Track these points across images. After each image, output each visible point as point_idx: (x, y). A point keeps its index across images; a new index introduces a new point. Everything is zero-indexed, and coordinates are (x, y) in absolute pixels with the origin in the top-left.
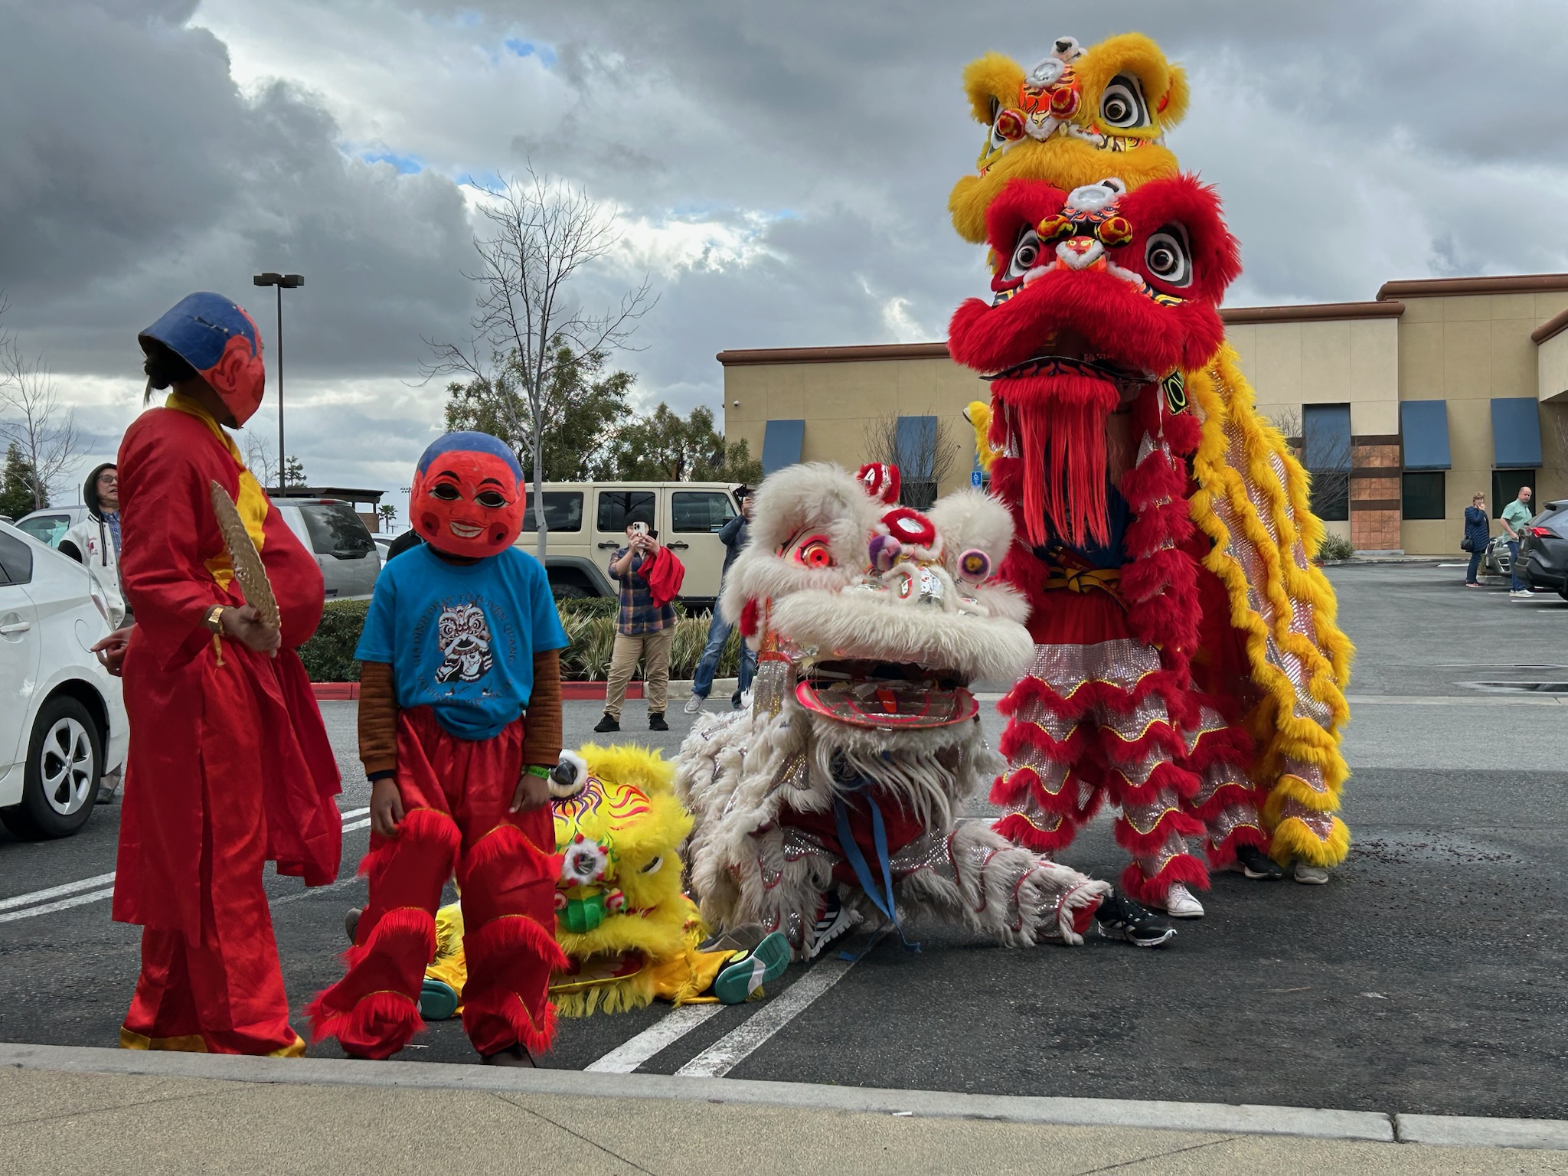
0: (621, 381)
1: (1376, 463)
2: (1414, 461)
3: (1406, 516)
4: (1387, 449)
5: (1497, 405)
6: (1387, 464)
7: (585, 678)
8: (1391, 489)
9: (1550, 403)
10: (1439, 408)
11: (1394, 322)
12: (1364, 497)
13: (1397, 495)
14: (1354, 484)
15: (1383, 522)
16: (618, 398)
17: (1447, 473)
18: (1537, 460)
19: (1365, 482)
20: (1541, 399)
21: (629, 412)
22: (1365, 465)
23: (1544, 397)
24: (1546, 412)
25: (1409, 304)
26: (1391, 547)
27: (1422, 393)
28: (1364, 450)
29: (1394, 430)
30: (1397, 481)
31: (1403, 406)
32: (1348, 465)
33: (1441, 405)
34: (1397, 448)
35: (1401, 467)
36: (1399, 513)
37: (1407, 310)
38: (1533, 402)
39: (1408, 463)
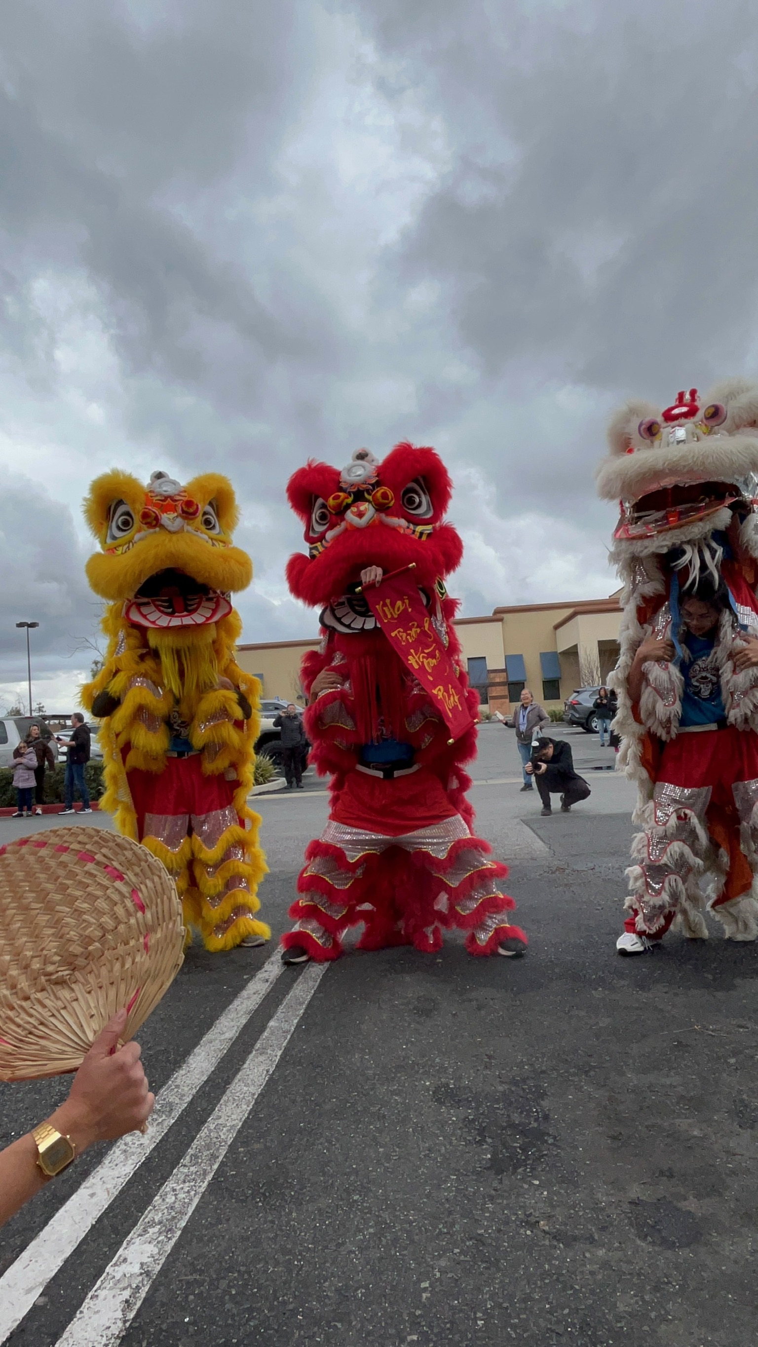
1: (498, 680)
2: (512, 679)
3: (511, 701)
4: (501, 674)
5: (543, 655)
6: (502, 680)
8: (504, 691)
9: (560, 653)
10: (520, 657)
11: (501, 623)
12: (494, 694)
13: (507, 693)
14: (490, 689)
15: (502, 704)
18: (559, 676)
19: (493, 688)
22: (493, 681)
23: (559, 651)
24: (559, 656)
25: (505, 616)
27: (511, 652)
28: (492, 675)
29: (504, 668)
30: (506, 687)
31: (506, 657)
32: (487, 681)
33: (522, 655)
34: (505, 674)
35: (507, 681)
36: (508, 700)
37: (505, 618)
38: (556, 653)
39: (510, 679)
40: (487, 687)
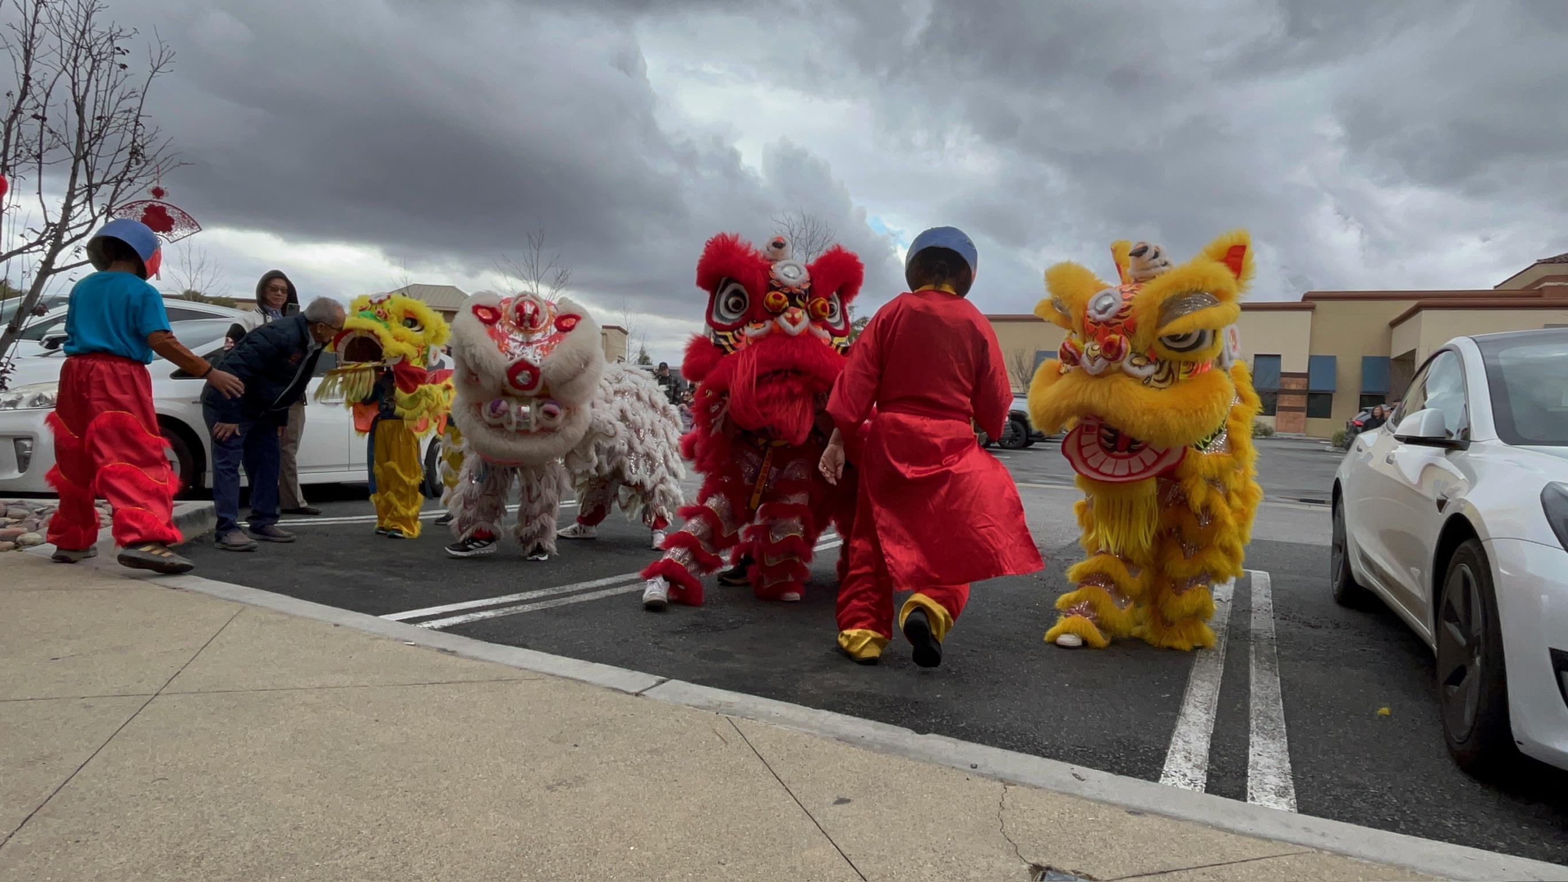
1: (1293, 387)
2: (1314, 387)
3: (1308, 416)
4: (1300, 380)
5: (1365, 359)
6: (1300, 388)
8: (1301, 401)
9: (1394, 359)
10: (1332, 359)
11: (1310, 313)
12: (1286, 404)
13: (1304, 404)
14: (1281, 397)
15: (1295, 418)
17: (1334, 394)
19: (1286, 397)
20: (1392, 357)
22: (1286, 387)
23: (1394, 355)
24: (1391, 362)
25: (1319, 304)
26: (1299, 431)
27: (1323, 351)
28: (1286, 379)
29: (1306, 371)
30: (1305, 397)
31: (1312, 359)
32: (1279, 387)
34: (1306, 380)
35: (1307, 390)
36: (1304, 414)
37: (1318, 307)
38: (1388, 358)
39: (1311, 388)
40: (1275, 393)
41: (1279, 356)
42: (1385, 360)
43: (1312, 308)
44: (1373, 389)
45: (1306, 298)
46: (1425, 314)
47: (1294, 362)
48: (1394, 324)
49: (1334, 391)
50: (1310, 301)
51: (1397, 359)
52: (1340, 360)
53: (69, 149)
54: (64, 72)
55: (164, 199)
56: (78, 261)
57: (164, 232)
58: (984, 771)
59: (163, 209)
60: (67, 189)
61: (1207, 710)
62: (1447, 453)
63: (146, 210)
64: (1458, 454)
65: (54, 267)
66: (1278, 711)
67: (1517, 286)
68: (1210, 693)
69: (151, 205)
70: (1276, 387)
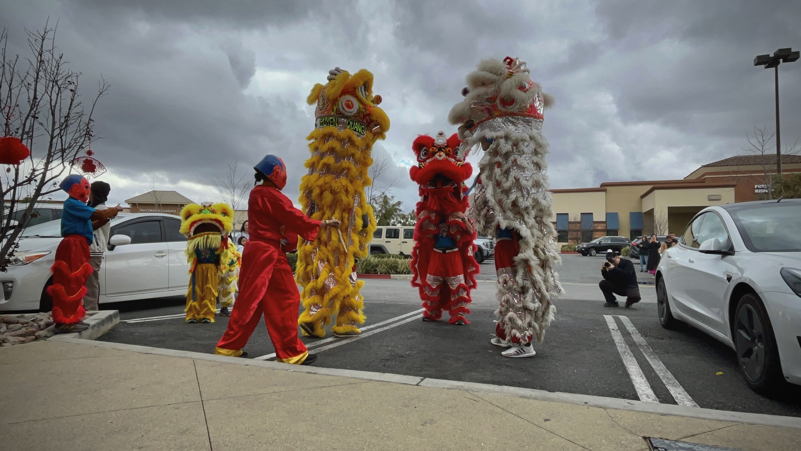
0: (399, 203)
1: (600, 228)
4: (602, 224)
6: (603, 228)
7: (377, 273)
8: (603, 235)
11: (604, 193)
12: (597, 237)
14: (594, 232)
16: (398, 207)
17: (618, 231)
18: (642, 227)
19: (597, 233)
21: (401, 210)
22: (596, 228)
23: (643, 212)
24: (643, 215)
25: (608, 188)
27: (610, 211)
28: (596, 225)
29: (604, 220)
30: (605, 233)
31: (607, 214)
33: (616, 214)
34: (605, 224)
35: (606, 229)
37: (608, 190)
38: (641, 213)
39: (608, 228)
40: (592, 231)
41: (592, 214)
42: (640, 214)
43: (605, 191)
44: (636, 227)
45: (603, 185)
46: (656, 192)
47: (599, 216)
48: (643, 197)
49: (619, 229)
50: (604, 188)
51: (645, 213)
52: (619, 213)
53: (48, 132)
54: (46, 94)
55: (92, 156)
56: (54, 189)
57: (91, 172)
58: (591, 404)
59: (91, 161)
60: (47, 152)
61: (641, 376)
62: (723, 257)
63: (84, 162)
64: (729, 257)
65: (41, 192)
66: (669, 375)
67: (694, 178)
68: (637, 370)
69: (87, 159)
70: (592, 228)
